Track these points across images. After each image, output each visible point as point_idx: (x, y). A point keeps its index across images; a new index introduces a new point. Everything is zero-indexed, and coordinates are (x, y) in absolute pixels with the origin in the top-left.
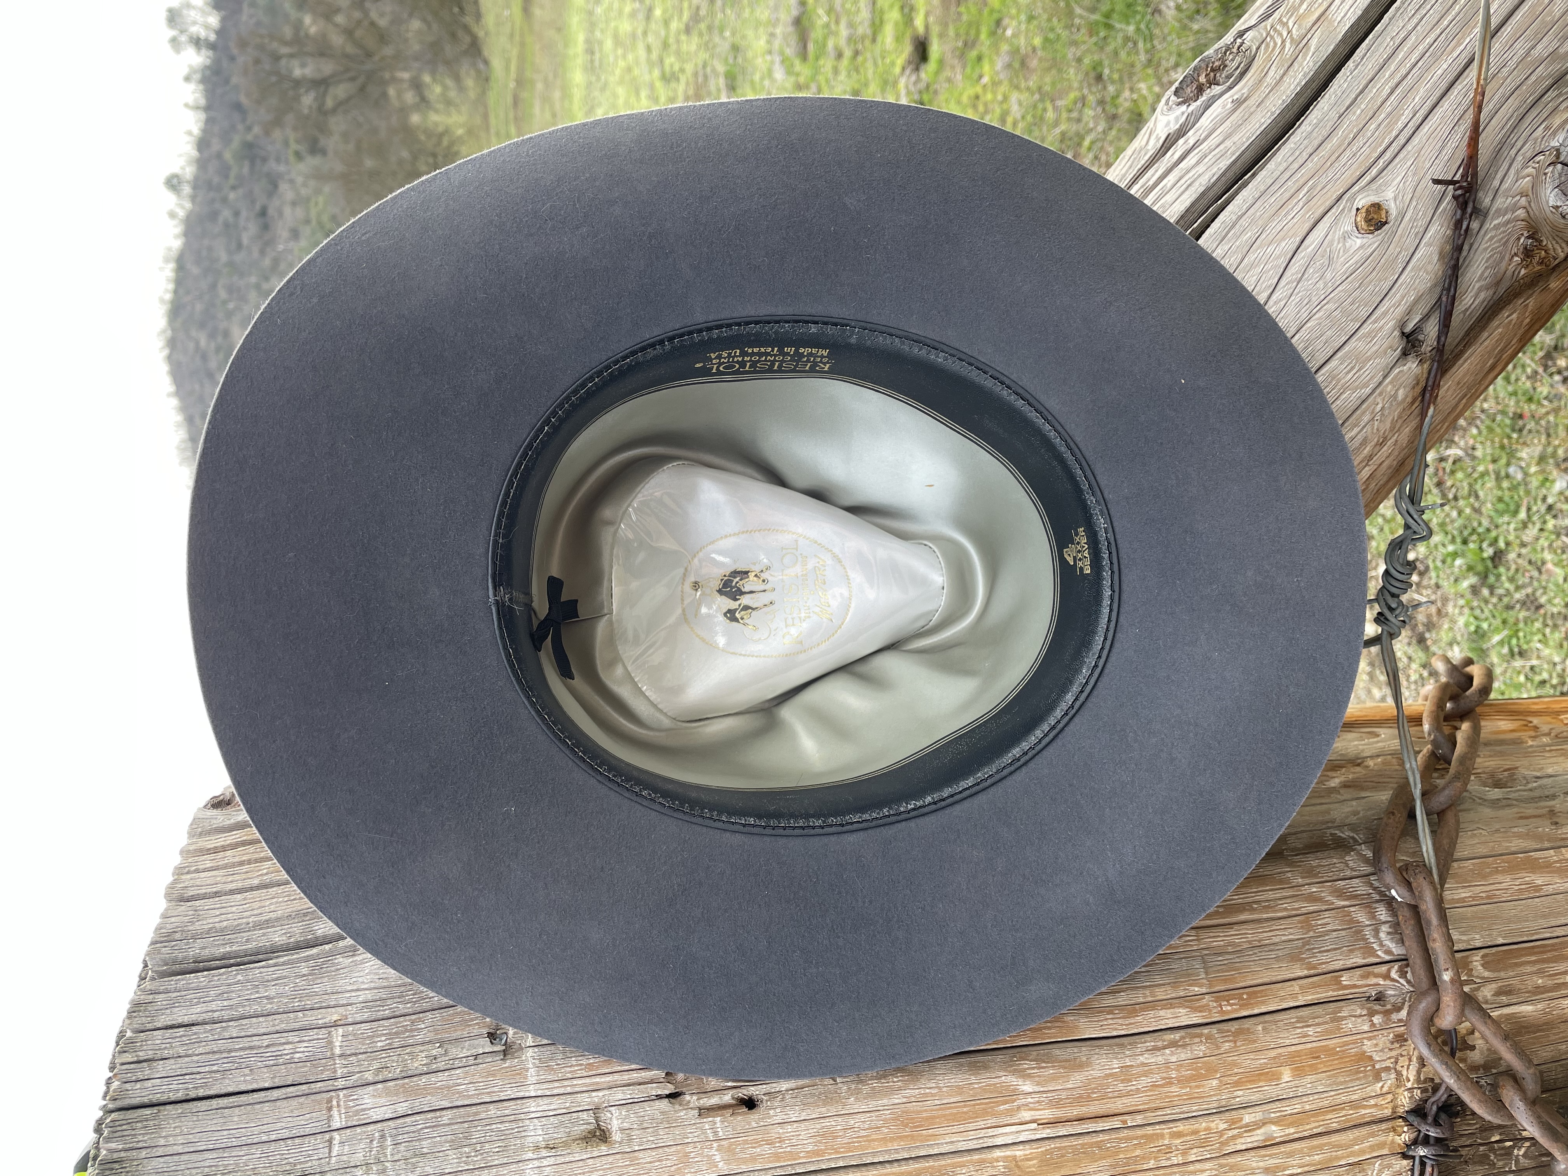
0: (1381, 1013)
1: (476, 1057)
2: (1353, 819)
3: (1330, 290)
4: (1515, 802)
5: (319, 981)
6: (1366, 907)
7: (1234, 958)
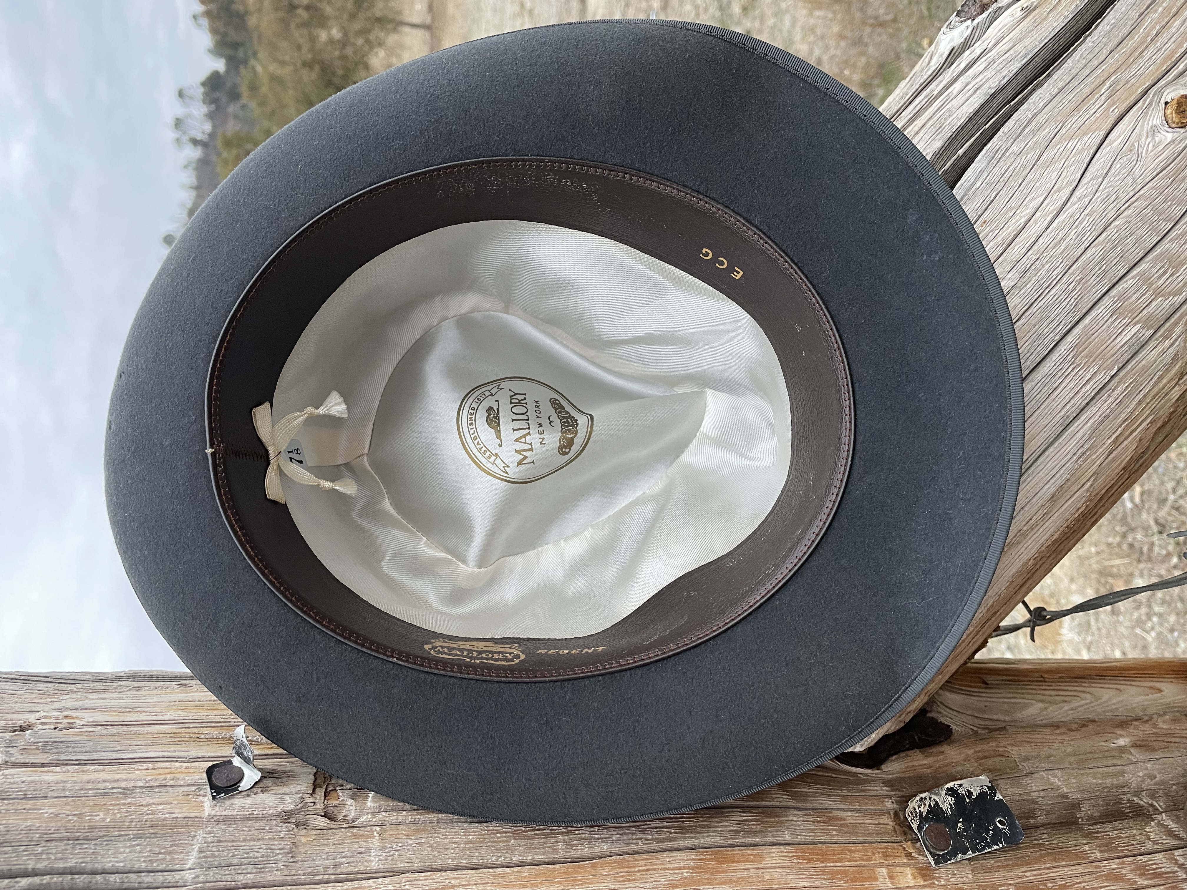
3: (1139, 187)
6: (1173, 887)
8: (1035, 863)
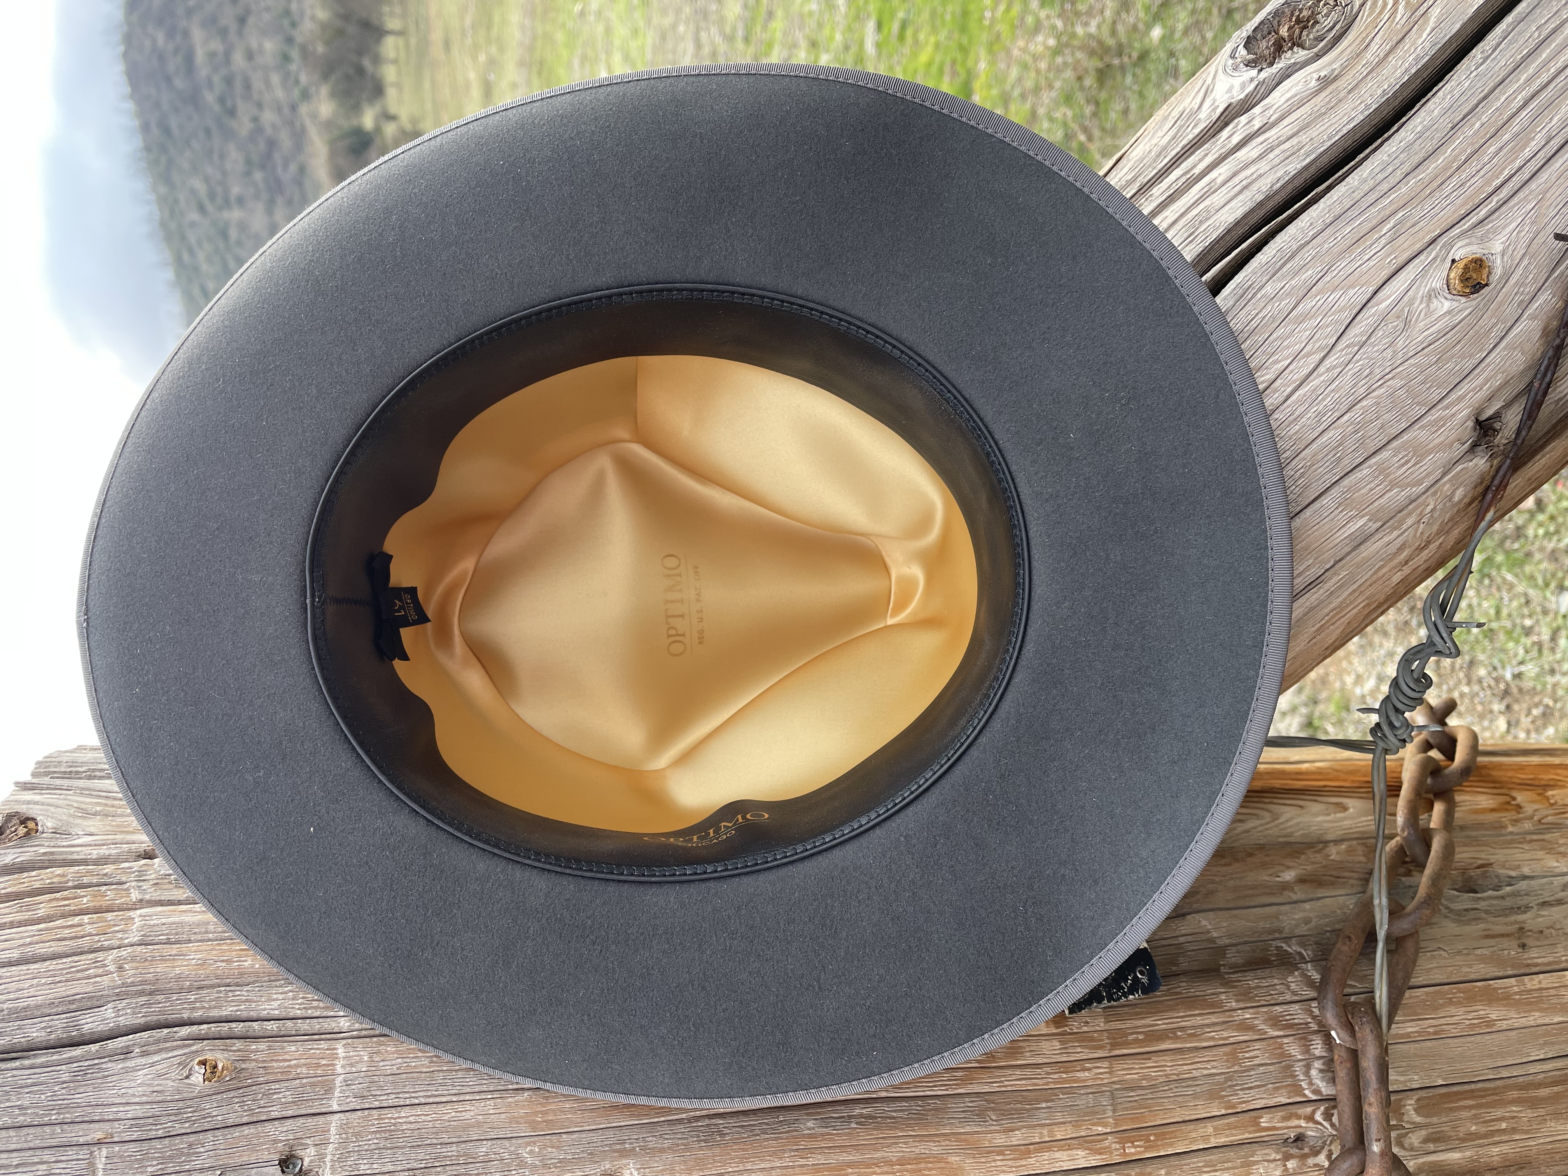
0: (1297, 1157)
2: (1303, 929)
3: (1399, 362)
4: (1483, 915)
5: (81, 1090)
6: (1301, 1038)
7: (1146, 1094)
8: (1169, 1011)
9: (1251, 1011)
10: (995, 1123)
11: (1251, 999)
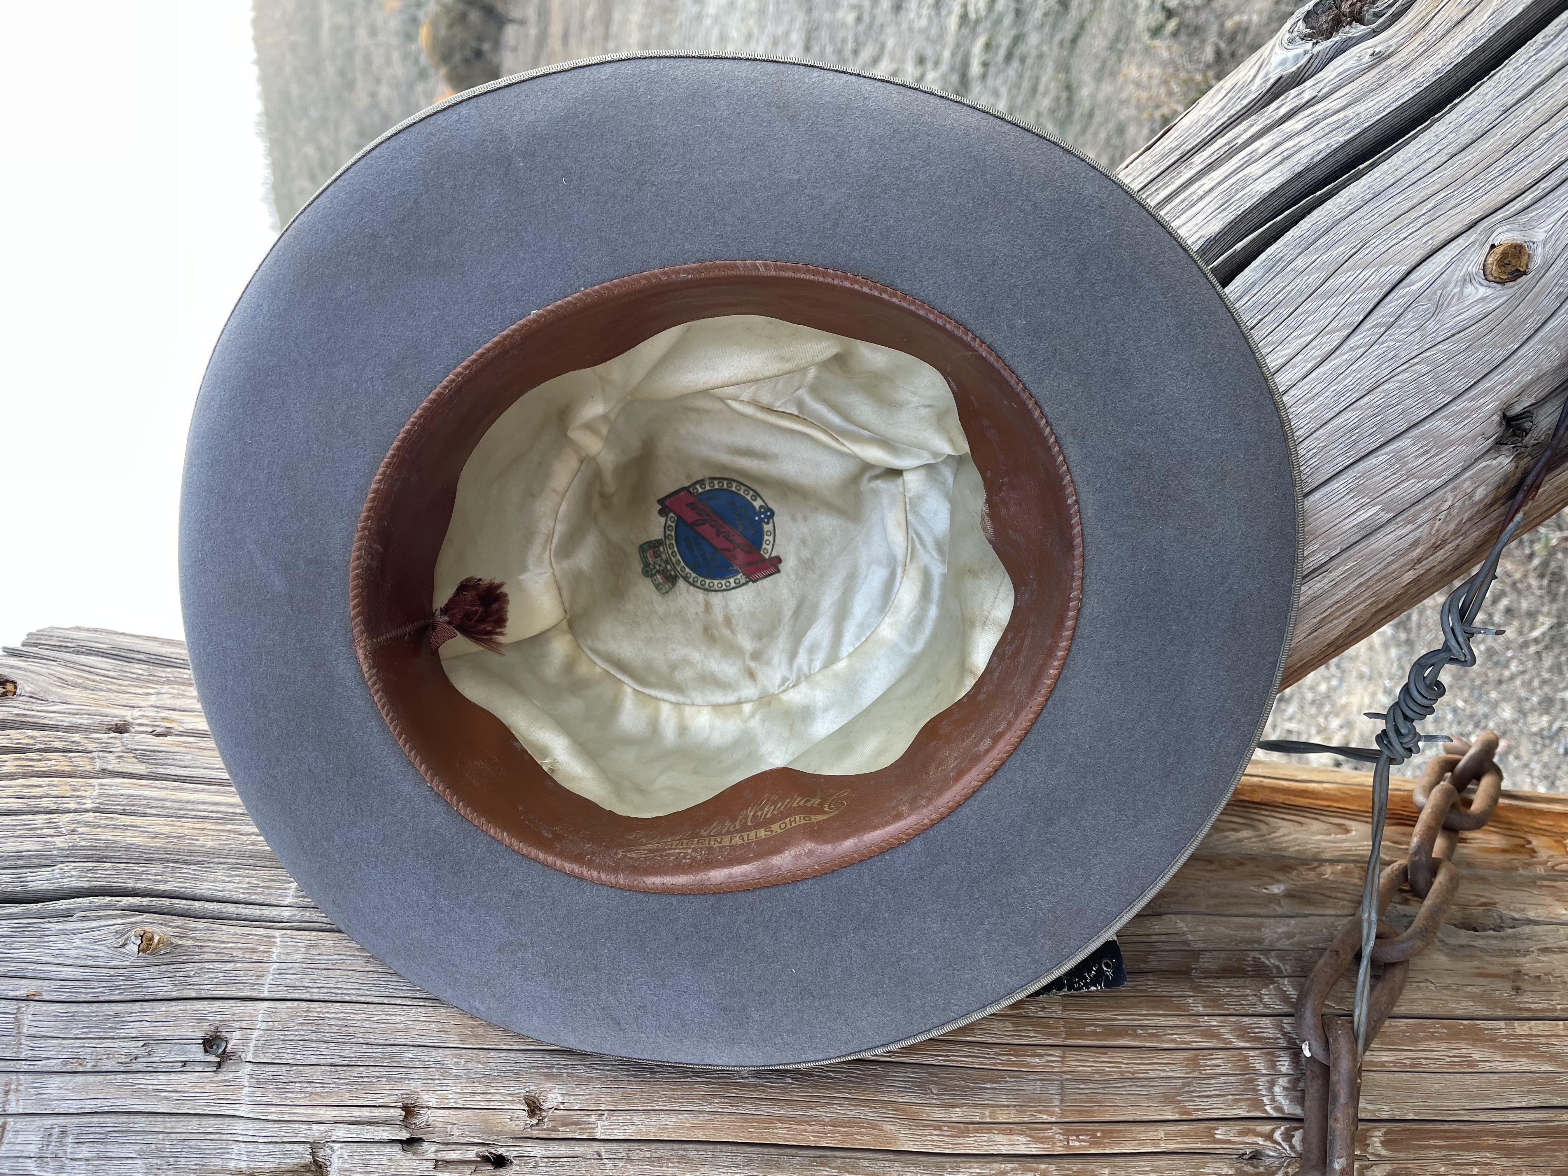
1: (185, 1064)
2: (1284, 944)
3: (1427, 346)
4: (1479, 953)
5: (19, 946)
6: (1269, 1053)
7: (1098, 1088)
8: (1132, 1007)
9: (1219, 1018)
10: (935, 1097)
11: (1219, 1007)
